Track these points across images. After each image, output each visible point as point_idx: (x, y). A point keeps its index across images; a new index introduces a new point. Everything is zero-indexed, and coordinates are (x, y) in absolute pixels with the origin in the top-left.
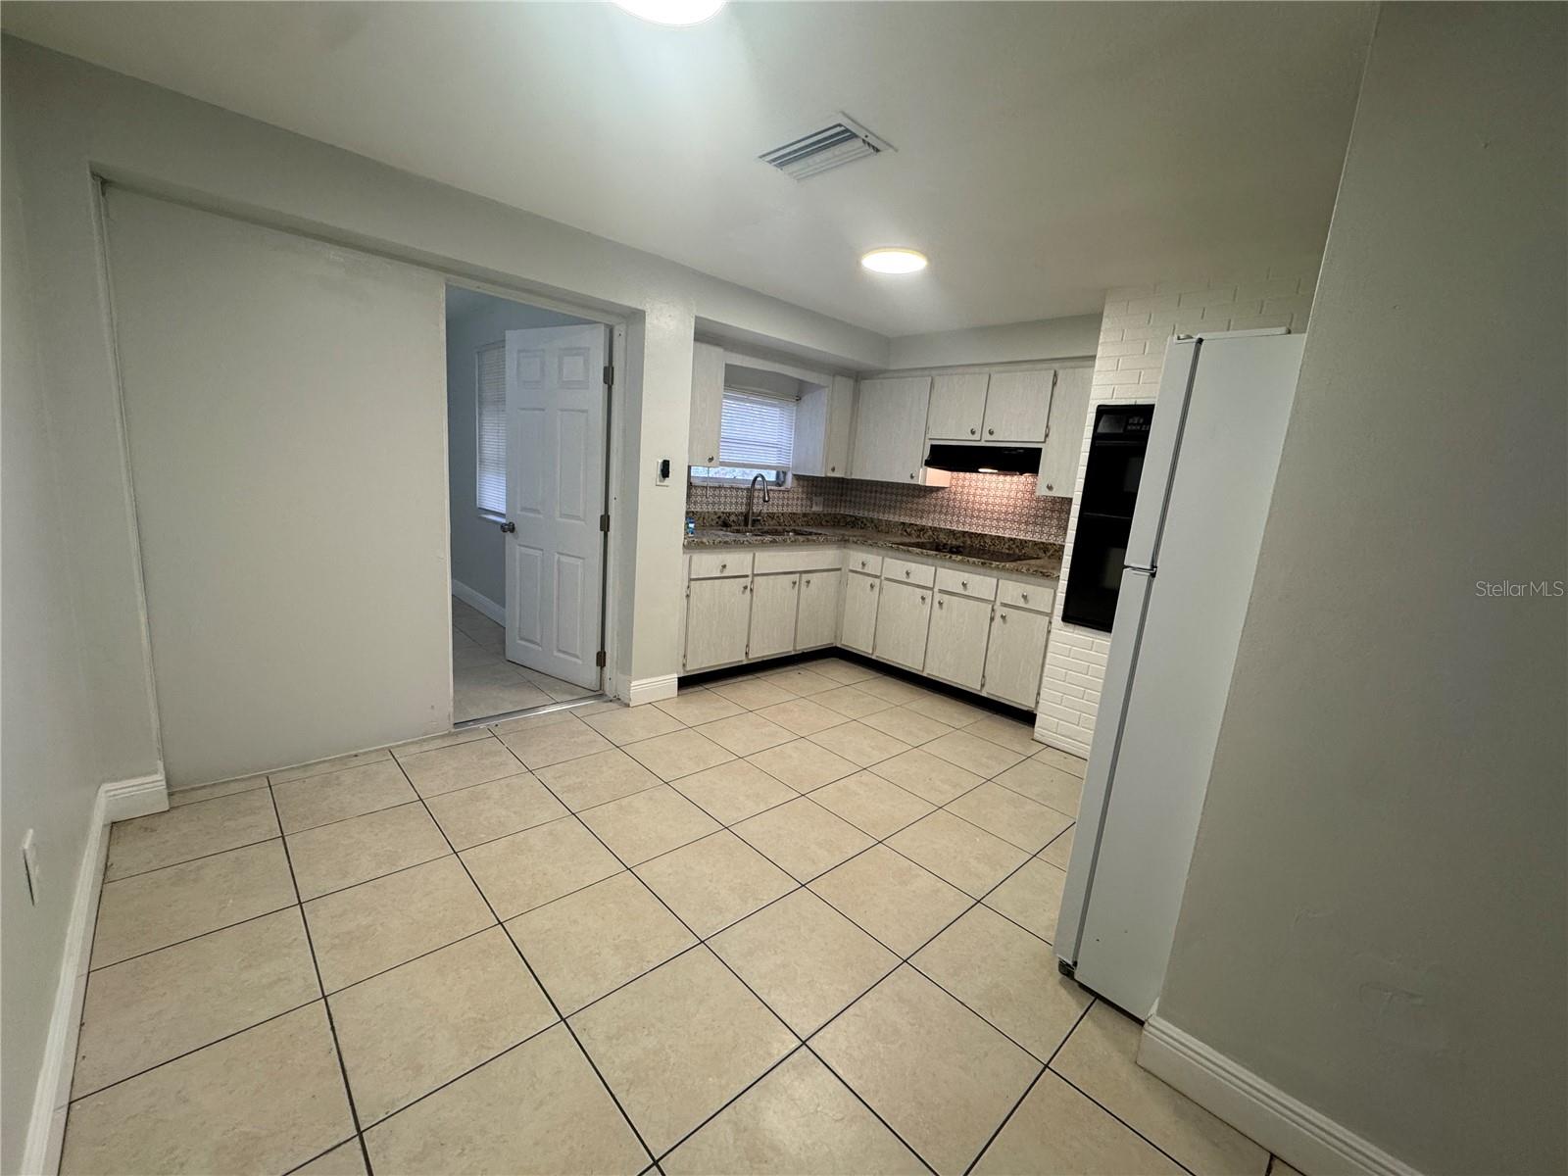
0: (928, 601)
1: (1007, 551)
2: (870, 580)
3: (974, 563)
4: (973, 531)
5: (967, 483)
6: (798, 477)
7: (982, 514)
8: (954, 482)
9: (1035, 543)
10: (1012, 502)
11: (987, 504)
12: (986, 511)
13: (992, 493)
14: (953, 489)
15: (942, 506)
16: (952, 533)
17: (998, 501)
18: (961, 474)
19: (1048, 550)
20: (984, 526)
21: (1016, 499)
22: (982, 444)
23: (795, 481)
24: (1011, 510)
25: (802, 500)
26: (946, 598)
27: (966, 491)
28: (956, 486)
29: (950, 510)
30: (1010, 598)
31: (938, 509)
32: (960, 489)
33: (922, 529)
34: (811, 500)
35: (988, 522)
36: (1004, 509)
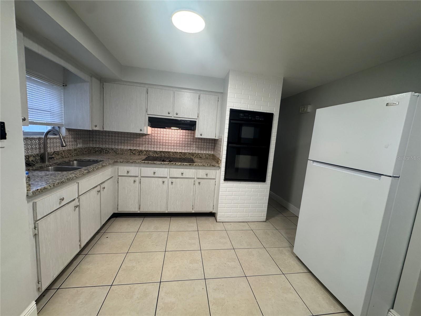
0: (166, 183)
1: (179, 157)
2: (133, 179)
3: (186, 165)
4: (164, 150)
5: (159, 132)
6: (69, 130)
7: (170, 144)
8: (153, 132)
9: (189, 153)
10: (178, 139)
11: (168, 140)
12: (168, 143)
13: (170, 136)
14: (153, 135)
15: (149, 141)
16: (156, 152)
17: (173, 139)
18: (156, 129)
19: (194, 155)
20: (168, 149)
21: (180, 138)
22: (173, 118)
23: (68, 132)
24: (178, 142)
25: (72, 142)
26: (174, 180)
27: (159, 135)
28: (154, 133)
29: (153, 143)
30: (201, 175)
31: (147, 143)
32: (156, 135)
33: (141, 151)
34: (76, 142)
35: (170, 147)
36: (176, 142)
